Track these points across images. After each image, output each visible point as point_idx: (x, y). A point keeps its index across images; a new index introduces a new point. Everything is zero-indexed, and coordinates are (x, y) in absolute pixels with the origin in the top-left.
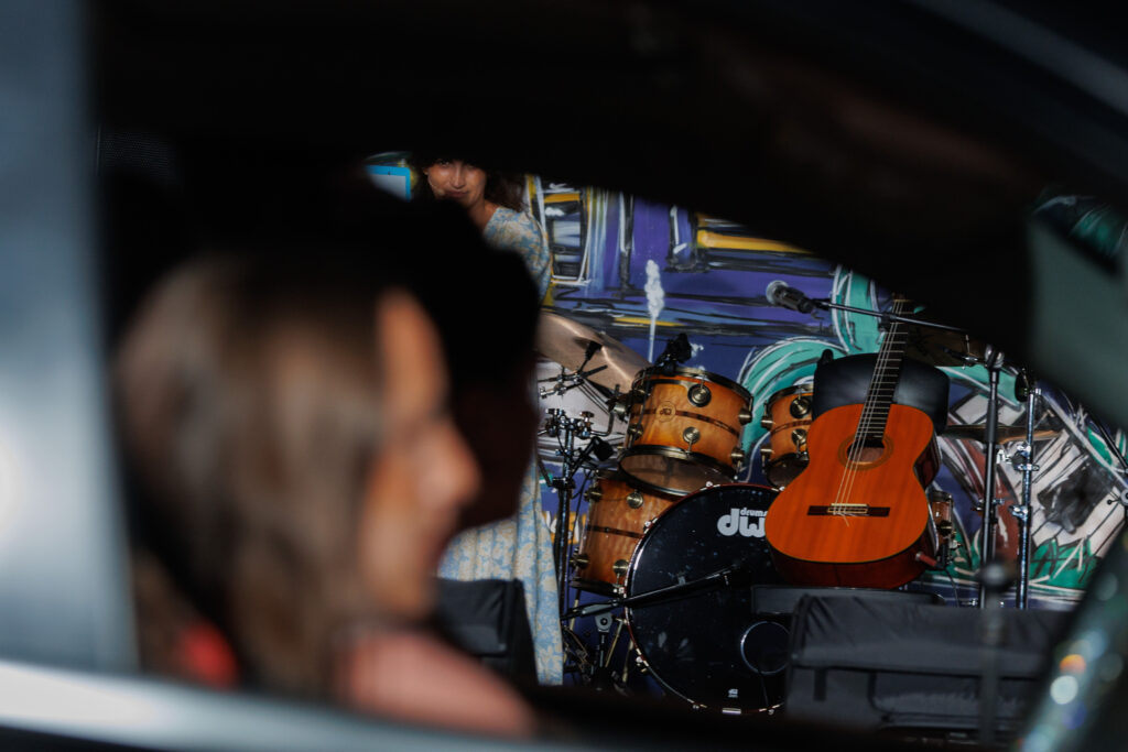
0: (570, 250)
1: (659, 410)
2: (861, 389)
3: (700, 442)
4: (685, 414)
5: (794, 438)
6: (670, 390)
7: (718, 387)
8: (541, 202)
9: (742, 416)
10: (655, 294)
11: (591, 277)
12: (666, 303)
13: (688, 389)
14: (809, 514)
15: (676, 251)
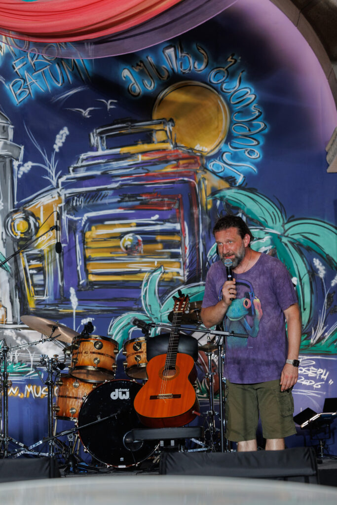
0: (40, 286)
1: (84, 352)
2: (165, 347)
3: (100, 363)
4: (94, 353)
5: (136, 359)
6: (87, 344)
7: (105, 341)
8: (28, 268)
9: (115, 351)
10: (74, 300)
11: (49, 295)
12: (79, 303)
13: (94, 343)
14: (150, 399)
15: (81, 283)
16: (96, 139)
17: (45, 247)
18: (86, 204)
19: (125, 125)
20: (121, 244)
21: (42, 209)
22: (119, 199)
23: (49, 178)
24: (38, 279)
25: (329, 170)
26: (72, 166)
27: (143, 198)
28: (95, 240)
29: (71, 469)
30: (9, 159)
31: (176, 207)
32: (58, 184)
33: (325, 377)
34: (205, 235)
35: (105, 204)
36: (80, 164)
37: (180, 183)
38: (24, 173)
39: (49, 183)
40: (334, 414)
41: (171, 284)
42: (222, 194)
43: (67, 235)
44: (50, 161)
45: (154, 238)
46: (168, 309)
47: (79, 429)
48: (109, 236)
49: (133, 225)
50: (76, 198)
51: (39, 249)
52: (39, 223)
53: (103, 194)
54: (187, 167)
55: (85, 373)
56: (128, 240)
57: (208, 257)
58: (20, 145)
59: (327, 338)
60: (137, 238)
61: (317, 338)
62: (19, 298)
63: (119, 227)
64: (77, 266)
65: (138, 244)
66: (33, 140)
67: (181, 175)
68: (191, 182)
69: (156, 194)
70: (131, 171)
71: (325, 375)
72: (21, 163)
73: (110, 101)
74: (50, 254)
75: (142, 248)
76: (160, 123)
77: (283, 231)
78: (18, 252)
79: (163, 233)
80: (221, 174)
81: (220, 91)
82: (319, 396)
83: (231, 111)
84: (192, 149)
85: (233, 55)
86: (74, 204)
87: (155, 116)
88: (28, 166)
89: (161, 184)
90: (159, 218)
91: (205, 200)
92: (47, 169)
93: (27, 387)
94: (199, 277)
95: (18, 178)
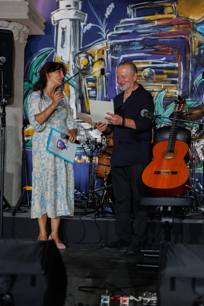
0: (93, 97)
8: (86, 87)
14: (155, 174)
16: (130, 11)
17: (97, 75)
18: (123, 50)
19: (148, 3)
20: (142, 74)
21: (96, 51)
22: (142, 47)
23: (101, 34)
24: (92, 93)
26: (115, 26)
27: (157, 47)
30: (79, 21)
31: (176, 53)
32: (106, 37)
34: (193, 71)
35: (134, 50)
36: (120, 26)
37: (180, 39)
38: (87, 30)
39: (101, 36)
41: (171, 99)
43: (111, 67)
44: (102, 23)
45: (163, 71)
49: (150, 63)
50: (116, 46)
51: (94, 76)
52: (94, 60)
53: (133, 45)
54: (184, 29)
56: (146, 72)
57: (194, 84)
58: (85, 13)
60: (152, 71)
62: (81, 104)
63: (142, 64)
64: (115, 86)
66: (93, 10)
67: (180, 34)
68: (186, 38)
69: (164, 45)
70: (150, 30)
72: (85, 24)
74: (100, 78)
75: (154, 77)
76: (169, 2)
78: (82, 77)
79: (168, 68)
84: (188, 18)
86: (116, 50)
88: (89, 26)
89: (168, 39)
90: (166, 59)
91: (194, 49)
92: (101, 28)
93: (83, 156)
94: (188, 96)
95: (83, 33)
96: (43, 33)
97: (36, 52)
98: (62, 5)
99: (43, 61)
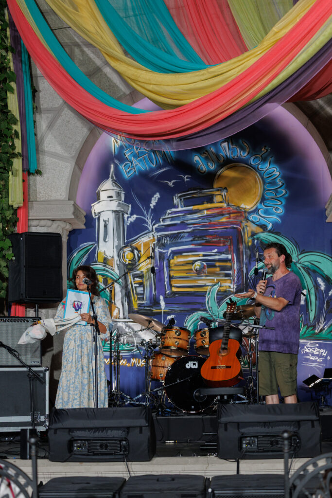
0: (141, 294)
1: (168, 337)
2: (221, 335)
3: (179, 345)
4: (175, 338)
5: (202, 342)
6: (171, 332)
7: (182, 330)
8: (133, 283)
9: (189, 337)
10: (163, 303)
11: (146, 300)
12: (166, 305)
13: (175, 332)
14: (211, 368)
15: (167, 292)
16: (177, 200)
17: (144, 270)
18: (171, 242)
19: (195, 191)
20: (193, 267)
21: (142, 245)
22: (192, 239)
23: (147, 225)
24: (140, 290)
25: (327, 221)
26: (162, 217)
27: (208, 238)
28: (176, 265)
29: (160, 413)
30: (122, 213)
31: (228, 244)
32: (153, 229)
33: (325, 355)
34: (247, 262)
35: (183, 242)
36: (167, 216)
37: (231, 229)
38: (131, 222)
39: (147, 228)
40: (331, 379)
41: (225, 294)
42: (258, 236)
43: (158, 261)
44: (148, 214)
45: (214, 264)
46: (223, 310)
47: (166, 388)
48: (185, 263)
49: (200, 255)
50: (164, 238)
51: (141, 271)
52: (140, 254)
53: (181, 236)
54: (236, 218)
55: (169, 351)
56: (197, 265)
57: (249, 276)
58: (129, 204)
59: (326, 329)
60: (203, 264)
61: (320, 329)
62: (127, 302)
63: (192, 257)
64: (165, 281)
65: (204, 267)
66: (137, 201)
67: (232, 223)
68: (238, 228)
69: (215, 236)
70: (199, 221)
71: (325, 353)
72: (129, 216)
73: (186, 176)
74: (147, 274)
75: (206, 270)
76: (219, 190)
77: (297, 260)
78: (127, 273)
79: (220, 260)
80: (257, 223)
81: (257, 170)
82: (321, 367)
83: (264, 183)
84: (239, 207)
85: (265, 147)
86: (163, 242)
87: (216, 186)
88: (134, 218)
89: (219, 229)
90: (218, 251)
91: (247, 240)
92: (146, 219)
93: (132, 359)
94: (243, 289)
95: (127, 225)
96: (84, 227)
97: (77, 247)
98: (103, 196)
99: (84, 257)
